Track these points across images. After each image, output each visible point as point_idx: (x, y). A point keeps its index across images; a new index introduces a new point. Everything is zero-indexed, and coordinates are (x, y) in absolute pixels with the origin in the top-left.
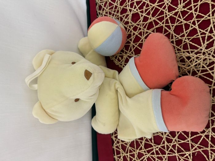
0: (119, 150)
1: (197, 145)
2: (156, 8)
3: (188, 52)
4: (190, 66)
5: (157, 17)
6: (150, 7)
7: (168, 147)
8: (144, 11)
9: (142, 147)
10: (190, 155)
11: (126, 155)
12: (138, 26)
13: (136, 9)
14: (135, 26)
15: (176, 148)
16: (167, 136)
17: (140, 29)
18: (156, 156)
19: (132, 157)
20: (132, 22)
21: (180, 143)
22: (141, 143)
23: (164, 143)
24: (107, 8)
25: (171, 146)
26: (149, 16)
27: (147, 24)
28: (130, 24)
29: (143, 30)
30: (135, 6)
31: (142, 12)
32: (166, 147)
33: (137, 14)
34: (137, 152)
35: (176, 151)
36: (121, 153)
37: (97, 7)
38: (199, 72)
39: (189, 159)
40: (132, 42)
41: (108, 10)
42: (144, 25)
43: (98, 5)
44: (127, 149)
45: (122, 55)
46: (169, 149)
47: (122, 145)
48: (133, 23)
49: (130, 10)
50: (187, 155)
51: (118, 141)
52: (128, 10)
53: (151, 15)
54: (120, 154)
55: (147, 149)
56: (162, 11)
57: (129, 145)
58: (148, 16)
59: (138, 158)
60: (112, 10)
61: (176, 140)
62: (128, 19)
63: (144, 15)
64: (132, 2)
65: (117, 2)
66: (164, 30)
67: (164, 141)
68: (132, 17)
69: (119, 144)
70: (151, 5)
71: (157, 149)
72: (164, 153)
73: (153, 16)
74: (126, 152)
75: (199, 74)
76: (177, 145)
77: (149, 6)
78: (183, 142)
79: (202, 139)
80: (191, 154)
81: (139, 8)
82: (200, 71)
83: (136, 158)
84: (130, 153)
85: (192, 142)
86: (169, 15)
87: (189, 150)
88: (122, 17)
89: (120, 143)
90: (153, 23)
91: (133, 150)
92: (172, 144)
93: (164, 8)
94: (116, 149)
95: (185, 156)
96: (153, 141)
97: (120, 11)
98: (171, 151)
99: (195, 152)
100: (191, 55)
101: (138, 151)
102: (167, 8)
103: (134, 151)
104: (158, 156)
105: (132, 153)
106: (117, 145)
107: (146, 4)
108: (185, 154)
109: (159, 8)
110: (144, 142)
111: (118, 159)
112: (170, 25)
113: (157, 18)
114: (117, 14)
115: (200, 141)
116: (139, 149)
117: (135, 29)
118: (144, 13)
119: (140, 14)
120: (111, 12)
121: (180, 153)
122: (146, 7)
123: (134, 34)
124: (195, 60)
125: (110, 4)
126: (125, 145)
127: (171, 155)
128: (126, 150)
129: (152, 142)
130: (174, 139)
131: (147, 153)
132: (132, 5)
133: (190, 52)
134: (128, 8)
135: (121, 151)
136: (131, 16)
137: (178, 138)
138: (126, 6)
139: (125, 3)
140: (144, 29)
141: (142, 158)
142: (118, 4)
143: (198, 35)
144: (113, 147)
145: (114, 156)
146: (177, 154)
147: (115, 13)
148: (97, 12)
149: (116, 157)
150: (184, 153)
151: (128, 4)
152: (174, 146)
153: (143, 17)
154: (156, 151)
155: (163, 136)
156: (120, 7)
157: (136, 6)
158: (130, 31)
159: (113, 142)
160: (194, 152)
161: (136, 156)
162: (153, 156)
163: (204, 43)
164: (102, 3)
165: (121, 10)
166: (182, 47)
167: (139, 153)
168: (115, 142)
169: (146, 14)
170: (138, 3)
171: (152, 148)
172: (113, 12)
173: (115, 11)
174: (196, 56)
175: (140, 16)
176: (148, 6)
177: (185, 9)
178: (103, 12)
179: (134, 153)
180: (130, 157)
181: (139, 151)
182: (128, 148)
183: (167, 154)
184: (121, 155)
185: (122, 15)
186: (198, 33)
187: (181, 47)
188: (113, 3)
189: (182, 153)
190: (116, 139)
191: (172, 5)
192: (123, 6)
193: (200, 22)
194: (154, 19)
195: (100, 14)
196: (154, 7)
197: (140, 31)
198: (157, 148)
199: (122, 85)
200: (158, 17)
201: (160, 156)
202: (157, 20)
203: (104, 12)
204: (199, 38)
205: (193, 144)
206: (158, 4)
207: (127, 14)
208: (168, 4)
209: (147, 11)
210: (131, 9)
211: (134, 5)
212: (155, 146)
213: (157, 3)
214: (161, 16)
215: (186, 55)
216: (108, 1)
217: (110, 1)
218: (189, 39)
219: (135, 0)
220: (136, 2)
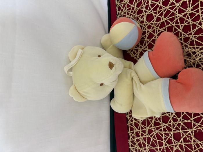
0: (132, 127)
1: (198, 124)
2: (168, 10)
3: (194, 48)
4: (195, 59)
5: (168, 17)
6: (163, 9)
7: (174, 126)
8: (157, 12)
9: (152, 125)
10: (192, 132)
11: (138, 131)
12: (152, 25)
13: (150, 11)
14: (149, 25)
15: (181, 126)
16: (173, 116)
17: (153, 27)
18: (163, 132)
19: (143, 133)
20: (147, 22)
21: (184, 122)
22: (151, 121)
23: (170, 122)
24: (125, 9)
25: (177, 124)
26: (162, 16)
27: (159, 23)
28: (145, 23)
29: (156, 28)
31: (156, 13)
32: (172, 125)
33: (152, 14)
34: (148, 129)
35: (180, 129)
36: (134, 129)
37: (117, 8)
38: (202, 65)
39: (191, 135)
40: (147, 38)
41: (126, 11)
42: (157, 24)
43: (117, 6)
44: (139, 126)
45: (137, 49)
46: (175, 127)
47: (135, 123)
48: (148, 23)
49: (146, 12)
50: (190, 132)
51: (131, 120)
52: (144, 11)
53: (163, 16)
54: (133, 130)
55: (156, 127)
56: (173, 12)
57: (141, 123)
58: (161, 17)
59: (148, 134)
60: (129, 11)
61: (180, 120)
62: (143, 19)
63: (157, 15)
64: (147, 4)
65: (134, 4)
66: (174, 29)
67: (171, 120)
69: (132, 122)
70: (164, 8)
71: (165, 127)
72: (170, 130)
73: (165, 17)
74: (138, 129)
76: (182, 124)
77: (162, 8)
78: (186, 121)
79: (202, 119)
80: (193, 131)
81: (153, 9)
83: (146, 133)
84: (141, 129)
85: (194, 121)
86: (179, 16)
87: (192, 128)
88: (138, 17)
89: (133, 121)
90: (165, 23)
92: (177, 123)
93: (175, 11)
94: (130, 126)
95: (188, 133)
96: (161, 120)
97: (136, 12)
98: (176, 128)
99: (197, 130)
100: (196, 50)
101: (148, 128)
102: (177, 10)
103: (145, 128)
104: (165, 132)
105: (144, 130)
106: (131, 123)
107: (159, 6)
108: (188, 131)
109: (171, 10)
110: (153, 121)
111: (132, 134)
112: (179, 25)
113: (168, 18)
114: (134, 14)
115: (201, 121)
116: (149, 126)
117: (149, 27)
118: (157, 14)
119: (154, 15)
120: (129, 12)
121: (184, 131)
122: (159, 9)
123: (148, 31)
124: (200, 54)
125: (128, 6)
126: (138, 123)
127: (176, 132)
128: (139, 127)
129: (160, 121)
130: (179, 119)
131: (156, 130)
132: (147, 7)
133: (196, 48)
134: (144, 10)
135: (134, 128)
136: (146, 16)
137: (183, 118)
138: (142, 8)
139: (141, 5)
140: (157, 28)
141: (152, 134)
142: (135, 6)
144: (127, 124)
145: (128, 132)
146: (181, 131)
147: (132, 14)
148: (117, 12)
149: (129, 132)
150: (187, 131)
151: (144, 6)
152: (179, 125)
153: (156, 17)
154: (163, 128)
155: (169, 116)
156: (137, 9)
157: (151, 8)
158: (144, 29)
159: (128, 120)
160: (195, 129)
161: (147, 132)
162: (161, 132)
164: (121, 5)
165: (137, 11)
166: (189, 44)
167: (149, 130)
168: (130, 120)
169: (159, 15)
170: (152, 5)
171: (160, 126)
172: (130, 13)
173: (132, 12)
174: (200, 51)
175: (154, 16)
176: (161, 8)
177: (193, 12)
178: (122, 13)
179: (145, 129)
180: (142, 132)
181: (149, 128)
182: (140, 125)
183: (173, 131)
184: (134, 131)
185: (138, 16)
187: (188, 44)
188: (131, 5)
189: (185, 131)
190: (130, 118)
191: (181, 8)
192: (139, 8)
194: (166, 19)
195: (119, 14)
196: (166, 9)
197: (154, 29)
198: (165, 126)
199: (137, 74)
200: (170, 18)
201: (167, 132)
202: (168, 20)
203: (123, 12)
205: (195, 123)
206: (170, 7)
207: (142, 14)
208: (178, 7)
209: (160, 13)
210: (147, 10)
211: (149, 7)
212: (163, 124)
213: (169, 6)
214: (172, 17)
215: (192, 51)
216: (126, 3)
217: (128, 3)
218: (195, 37)
219: (150, 3)
220: (151, 4)
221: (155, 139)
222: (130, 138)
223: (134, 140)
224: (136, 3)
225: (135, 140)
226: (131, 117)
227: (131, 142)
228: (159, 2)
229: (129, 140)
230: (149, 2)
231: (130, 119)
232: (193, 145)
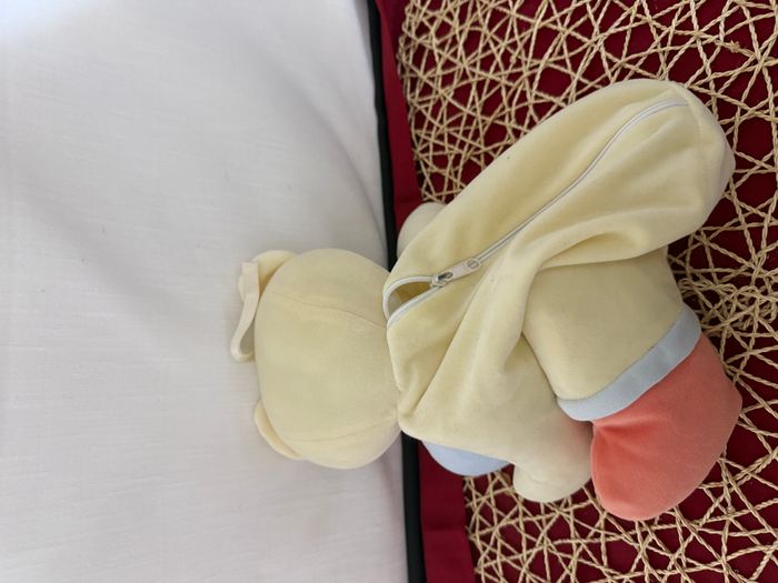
0: (495, 579)
3: (708, 276)
4: (718, 322)
9: (568, 577)
16: (651, 544)
21: (693, 570)
22: (567, 561)
23: (640, 567)
24: (441, 122)
25: (665, 578)
30: (531, 118)
37: (411, 116)
38: (748, 344)
41: (444, 129)
43: (412, 110)
44: (521, 579)
47: (505, 565)
51: (490, 551)
52: (510, 131)
57: (526, 566)
60: (457, 128)
61: (679, 561)
64: (521, 105)
65: (473, 103)
67: (641, 560)
69: (494, 562)
75: (752, 352)
76: (685, 577)
78: (702, 567)
79: (763, 564)
82: (752, 342)
85: (733, 570)
88: (491, 153)
89: (498, 558)
92: (667, 573)
94: (486, 578)
96: (604, 559)
97: (482, 133)
100: (719, 288)
106: (489, 564)
110: (574, 559)
114: (472, 142)
115: (760, 569)
120: (455, 134)
124: (736, 303)
125: (452, 110)
126: (514, 566)
129: (602, 563)
130: (673, 558)
132: (520, 116)
133: (715, 276)
134: (510, 124)
137: (687, 555)
138: (502, 118)
139: (497, 107)
142: (475, 110)
143: (738, 224)
144: (476, 570)
147: (468, 141)
148: (410, 133)
151: (510, 113)
155: (636, 546)
156: (483, 121)
157: (536, 118)
159: (476, 554)
163: (758, 249)
164: (425, 106)
165: (486, 128)
166: (688, 259)
168: (484, 555)
172: (460, 137)
173: (466, 133)
174: (736, 292)
178: (430, 135)
182: (525, 575)
185: (490, 148)
186: (737, 216)
187: (683, 259)
188: (462, 108)
190: (485, 544)
192: (493, 117)
193: (744, 179)
195: (421, 141)
203: (433, 133)
204: (742, 231)
205: (737, 577)
211: (528, 116)
212: (612, 575)
215: (705, 288)
216: (445, 98)
217: (449, 98)
218: (708, 233)
219: (531, 100)
220: (535, 106)
224: (480, 97)
226: (488, 542)
228: (563, 97)
230: (528, 95)
231: (484, 549)
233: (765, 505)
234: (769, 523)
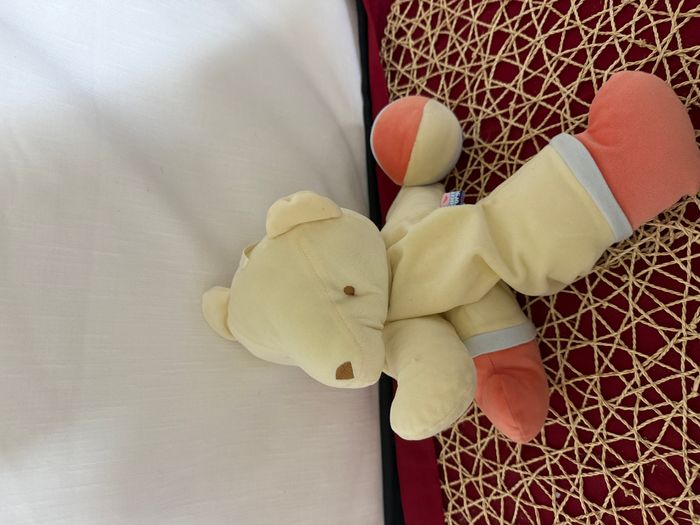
0: (455, 468)
1: (655, 445)
2: (540, 106)
4: (629, 246)
5: (543, 127)
6: (526, 103)
7: (582, 454)
8: (511, 114)
9: (514, 457)
10: (637, 471)
11: (473, 479)
12: (497, 151)
13: (490, 108)
14: (490, 151)
15: (604, 454)
16: (580, 424)
17: (502, 157)
18: (552, 479)
19: (490, 486)
20: (481, 141)
21: (612, 440)
22: (513, 445)
23: (571, 443)
25: (591, 450)
26: (524, 124)
27: (519, 144)
28: (476, 146)
29: (510, 159)
30: (488, 100)
31: (506, 115)
32: (576, 453)
33: (495, 120)
34: (503, 471)
35: (603, 464)
36: (461, 476)
38: (651, 262)
39: (635, 482)
40: (483, 188)
42: (513, 147)
44: (475, 464)
46: (586, 459)
47: (463, 455)
48: (484, 144)
49: (477, 112)
50: (631, 471)
51: (451, 445)
52: (472, 111)
53: (528, 123)
54: (459, 478)
55: (530, 462)
56: (555, 112)
57: (480, 453)
58: (521, 126)
59: (505, 488)
61: (601, 435)
62: (471, 133)
63: (512, 122)
64: (480, 91)
65: (443, 90)
67: (572, 437)
68: (481, 127)
69: (454, 453)
70: (528, 100)
71: (556, 461)
72: (572, 470)
73: (534, 124)
74: (473, 473)
75: (654, 267)
76: (606, 447)
77: (522, 102)
78: (619, 438)
79: (664, 429)
80: (641, 468)
81: (498, 105)
82: (655, 260)
83: (499, 486)
84: (483, 474)
85: (642, 437)
86: (573, 124)
87: (635, 459)
89: (457, 449)
90: (535, 143)
91: (491, 465)
92: (592, 445)
93: (561, 107)
94: (447, 467)
95: (627, 475)
96: (543, 439)
98: (591, 462)
99: (651, 464)
101: (505, 467)
102: (567, 106)
103: (496, 468)
104: (558, 478)
105: (491, 475)
106: (449, 455)
107: (516, 96)
108: (626, 470)
109: (549, 106)
111: (454, 491)
113: (543, 130)
115: (662, 433)
116: (507, 462)
117: (490, 157)
118: (511, 117)
119: (502, 120)
121: (614, 469)
122: (517, 102)
123: (487, 170)
126: (471, 454)
127: (591, 475)
128: (474, 469)
129: (541, 443)
130: (596, 432)
131: (529, 473)
132: (480, 99)
134: (472, 106)
135: (460, 470)
136: (479, 125)
137: (607, 430)
138: (466, 101)
139: (461, 93)
140: (512, 157)
141: (517, 485)
142: (444, 95)
144: (439, 461)
145: (441, 485)
146: (605, 472)
149: (446, 487)
150: (623, 468)
151: (472, 97)
152: (597, 451)
153: (509, 127)
154: (552, 466)
155: (568, 426)
156: (450, 104)
157: (492, 100)
158: (476, 163)
159: (439, 448)
160: (647, 462)
161: (500, 482)
162: (545, 479)
167: (508, 472)
168: (445, 448)
169: (516, 122)
170: (496, 93)
171: (541, 458)
175: (502, 125)
176: (519, 100)
179: (495, 473)
180: (486, 484)
181: (508, 468)
182: (479, 460)
183: (580, 471)
184: (461, 480)
188: (433, 93)
189: (618, 468)
191: (578, 100)
192: (458, 100)
194: (536, 132)
196: (535, 104)
197: (503, 162)
198: (555, 456)
200: (547, 128)
201: (562, 477)
202: (543, 136)
205: (645, 442)
206: (546, 97)
207: (468, 120)
208: (569, 97)
209: (520, 114)
210: (479, 108)
211: (486, 98)
212: (549, 452)
213: (544, 95)
214: (553, 126)
216: (419, 87)
217: (423, 86)
219: (488, 87)
220: (492, 91)
221: (527, 503)
222: (450, 506)
223: (461, 510)
224: (448, 86)
225: (464, 511)
226: (449, 437)
227: (453, 517)
228: (513, 83)
229: (446, 514)
230: (486, 83)
231: (446, 442)
232: (644, 513)
233: (664, 380)
234: (668, 397)
